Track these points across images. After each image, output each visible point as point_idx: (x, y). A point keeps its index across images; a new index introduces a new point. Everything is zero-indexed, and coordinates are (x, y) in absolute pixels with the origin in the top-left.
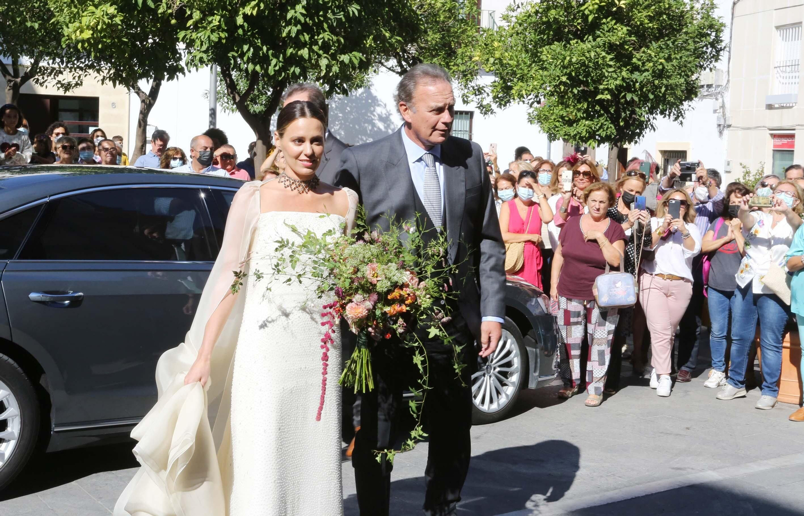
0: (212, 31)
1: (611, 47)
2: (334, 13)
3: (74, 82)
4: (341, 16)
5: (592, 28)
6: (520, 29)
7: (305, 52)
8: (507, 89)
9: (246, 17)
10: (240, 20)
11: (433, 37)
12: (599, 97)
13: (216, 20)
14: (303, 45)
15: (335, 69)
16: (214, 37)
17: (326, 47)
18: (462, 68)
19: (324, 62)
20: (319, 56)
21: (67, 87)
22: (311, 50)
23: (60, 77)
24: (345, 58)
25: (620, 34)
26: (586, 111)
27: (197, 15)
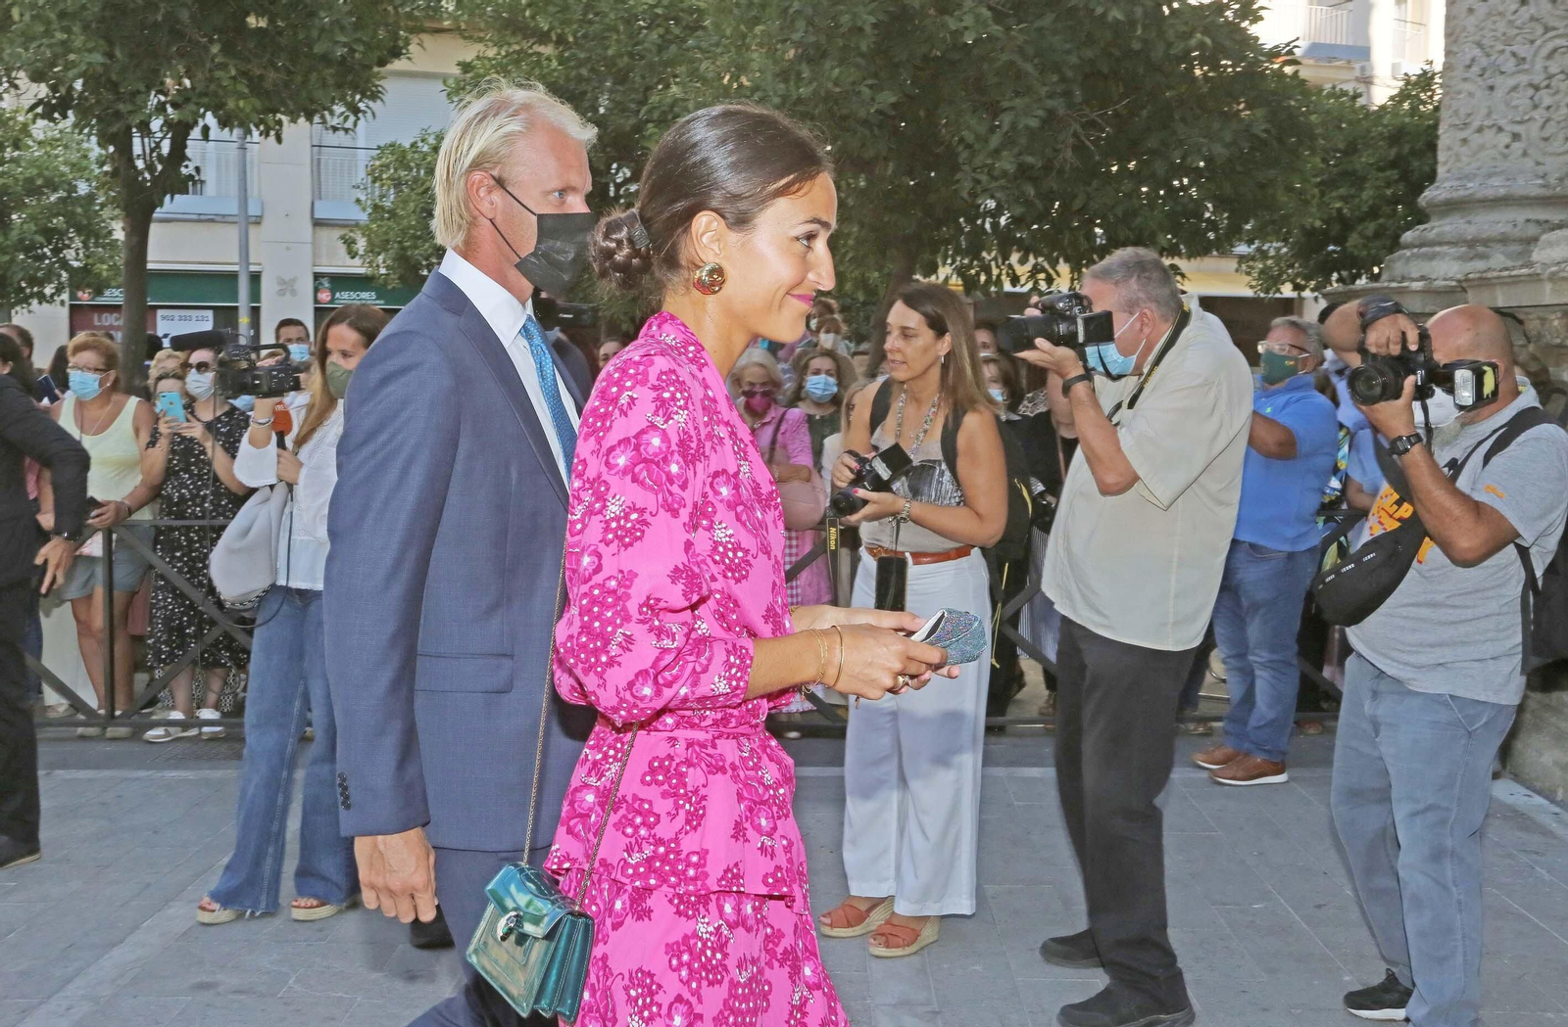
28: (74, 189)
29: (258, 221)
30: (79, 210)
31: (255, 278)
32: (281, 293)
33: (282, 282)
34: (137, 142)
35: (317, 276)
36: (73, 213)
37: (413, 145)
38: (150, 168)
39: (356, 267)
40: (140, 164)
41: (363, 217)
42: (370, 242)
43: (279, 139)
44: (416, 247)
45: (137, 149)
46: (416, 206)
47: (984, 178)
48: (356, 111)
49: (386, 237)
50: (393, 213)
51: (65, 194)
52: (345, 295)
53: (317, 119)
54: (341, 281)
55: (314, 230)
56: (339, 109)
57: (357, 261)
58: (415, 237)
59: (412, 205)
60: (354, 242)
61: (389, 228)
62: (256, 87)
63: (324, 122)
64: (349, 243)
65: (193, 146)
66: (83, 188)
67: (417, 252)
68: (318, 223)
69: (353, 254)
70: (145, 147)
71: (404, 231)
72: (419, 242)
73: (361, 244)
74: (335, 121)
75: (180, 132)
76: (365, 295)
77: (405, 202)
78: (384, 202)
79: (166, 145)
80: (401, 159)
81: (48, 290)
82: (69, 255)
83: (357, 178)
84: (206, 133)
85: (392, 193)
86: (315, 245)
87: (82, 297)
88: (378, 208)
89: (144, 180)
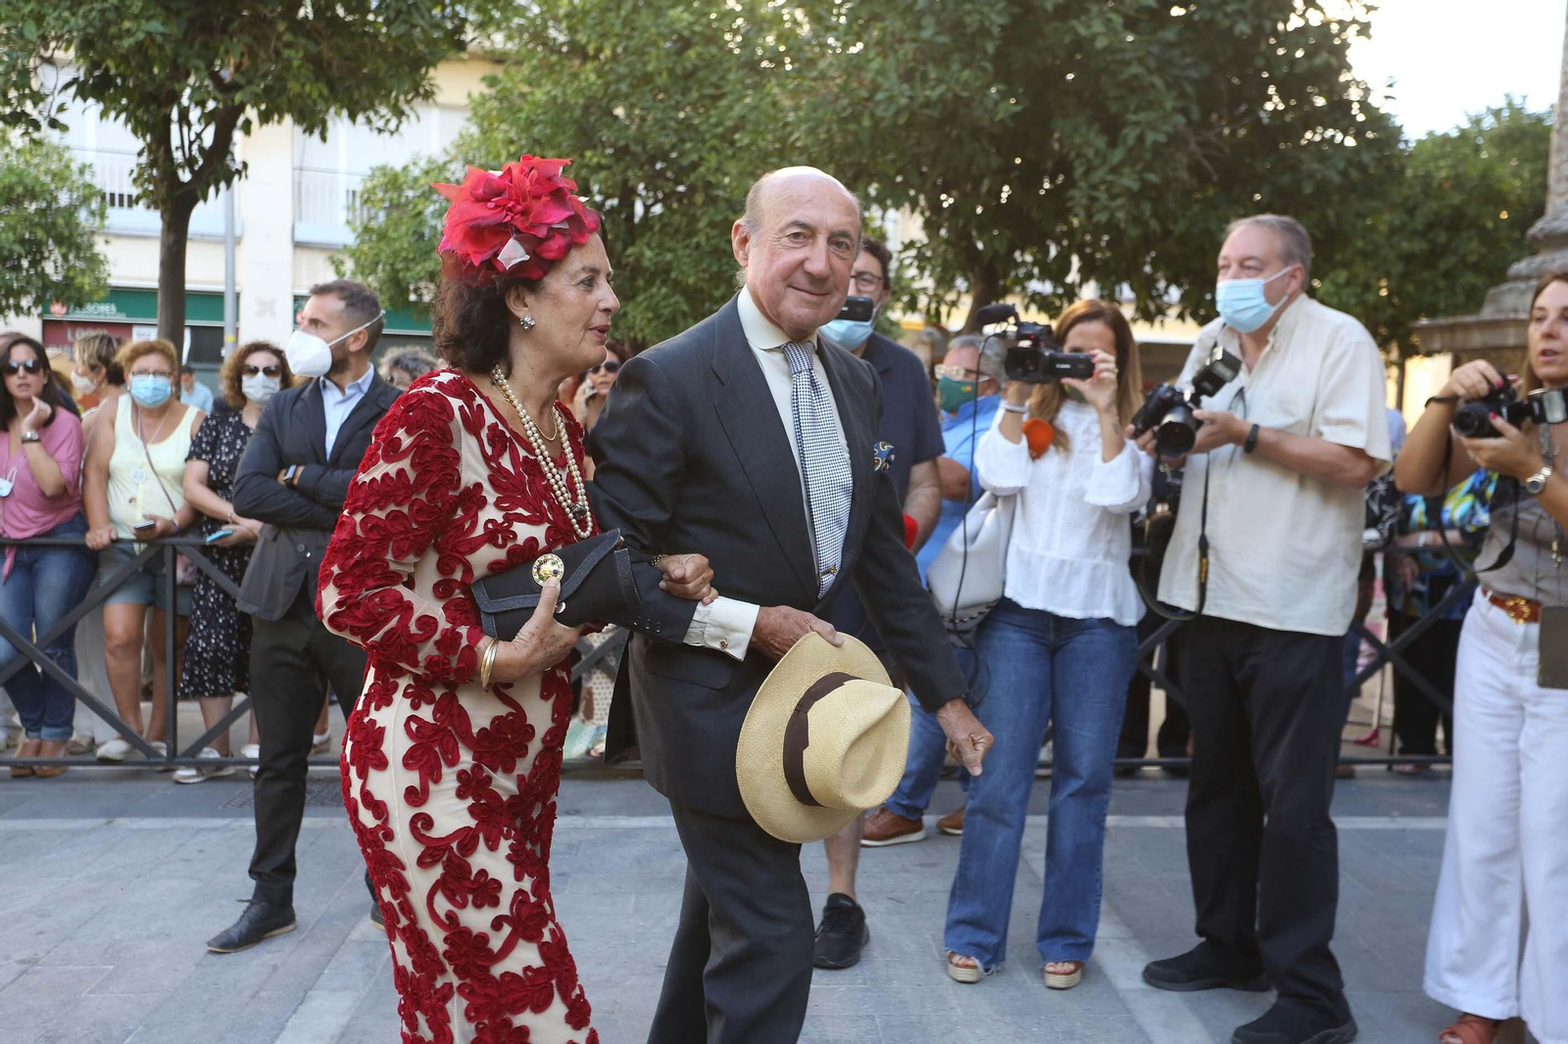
28: (55, 199)
29: (237, 241)
30: (60, 221)
31: (238, 296)
32: (261, 313)
33: (261, 303)
34: (174, 128)
35: (297, 298)
36: (54, 224)
37: (405, 168)
38: (190, 162)
40: (178, 156)
41: (349, 238)
42: (357, 263)
43: (324, 139)
44: (408, 269)
45: (175, 141)
46: (408, 229)
47: (1102, 196)
48: (399, 113)
49: (376, 259)
50: (382, 236)
51: (44, 205)
53: (361, 118)
55: (294, 254)
56: (384, 110)
58: (405, 259)
59: (403, 229)
60: (342, 263)
61: (381, 250)
62: (319, 67)
63: (369, 121)
64: (338, 264)
65: (237, 140)
66: (64, 199)
67: (409, 274)
68: (299, 245)
70: (190, 134)
71: (396, 254)
72: (412, 265)
73: (350, 265)
74: (381, 124)
75: (226, 122)
77: (397, 225)
78: (373, 224)
79: (208, 138)
80: (393, 182)
81: (25, 302)
82: (49, 268)
83: (343, 200)
84: (247, 127)
85: (382, 215)
86: (295, 266)
87: (58, 311)
88: (366, 229)
89: (185, 176)
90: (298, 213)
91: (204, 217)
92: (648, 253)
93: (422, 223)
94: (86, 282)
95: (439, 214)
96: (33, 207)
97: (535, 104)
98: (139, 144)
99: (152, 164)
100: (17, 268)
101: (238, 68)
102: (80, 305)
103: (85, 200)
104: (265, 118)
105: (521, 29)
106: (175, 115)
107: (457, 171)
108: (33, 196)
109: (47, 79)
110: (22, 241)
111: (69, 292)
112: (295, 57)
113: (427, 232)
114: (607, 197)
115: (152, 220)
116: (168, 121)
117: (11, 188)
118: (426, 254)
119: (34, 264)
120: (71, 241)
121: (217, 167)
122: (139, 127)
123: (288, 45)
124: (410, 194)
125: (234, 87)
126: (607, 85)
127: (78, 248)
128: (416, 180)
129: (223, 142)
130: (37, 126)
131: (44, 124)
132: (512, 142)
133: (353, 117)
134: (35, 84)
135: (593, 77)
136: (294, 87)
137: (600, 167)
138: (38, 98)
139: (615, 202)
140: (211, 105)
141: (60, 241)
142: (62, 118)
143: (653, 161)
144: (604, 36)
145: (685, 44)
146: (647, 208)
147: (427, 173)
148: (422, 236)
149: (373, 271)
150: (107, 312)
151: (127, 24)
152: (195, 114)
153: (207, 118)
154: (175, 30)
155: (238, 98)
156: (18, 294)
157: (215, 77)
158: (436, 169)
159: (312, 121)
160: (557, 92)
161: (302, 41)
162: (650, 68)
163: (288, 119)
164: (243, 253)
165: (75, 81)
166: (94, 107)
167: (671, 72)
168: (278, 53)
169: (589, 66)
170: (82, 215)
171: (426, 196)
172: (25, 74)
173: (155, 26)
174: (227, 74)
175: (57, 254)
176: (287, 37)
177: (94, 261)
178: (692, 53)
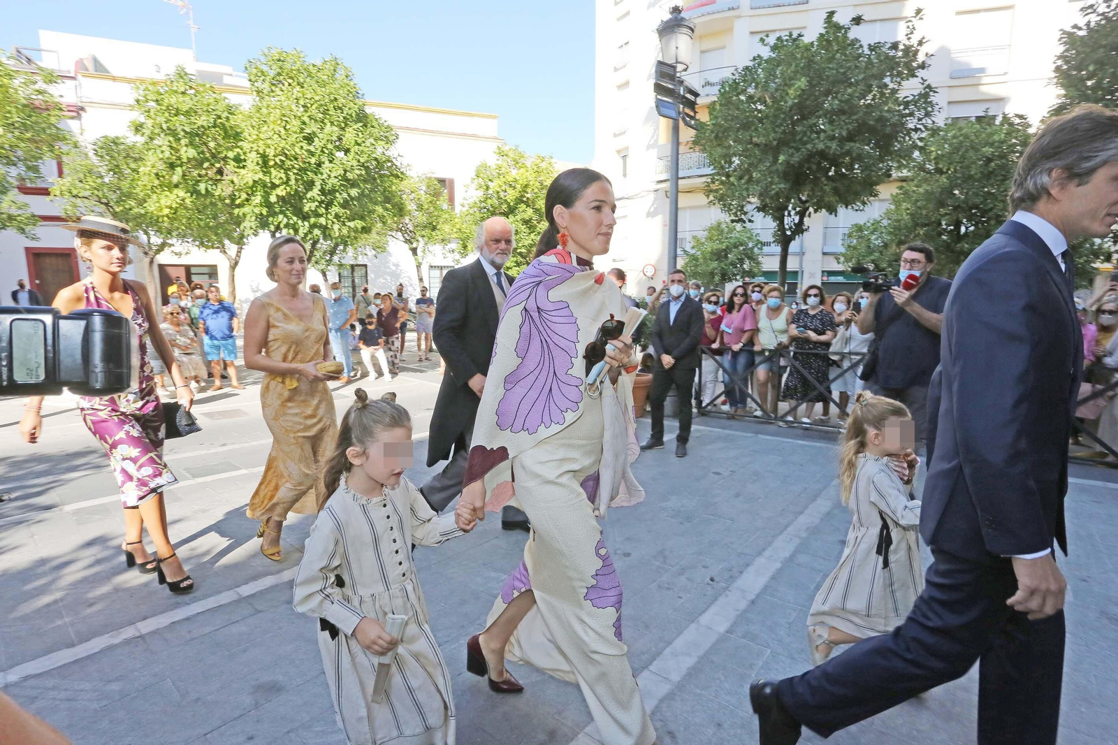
0: (255, 206)
1: (526, 222)
2: (340, 194)
3: (184, 252)
4: (345, 195)
5: (511, 211)
6: (471, 211)
7: (322, 221)
8: (465, 247)
9: (277, 196)
10: (273, 199)
11: (421, 218)
12: (519, 251)
13: (257, 199)
14: (321, 216)
15: (345, 231)
16: (257, 210)
17: (337, 216)
18: (441, 237)
19: (336, 227)
20: (333, 223)
21: (179, 254)
22: (327, 219)
23: (172, 248)
24: (352, 224)
25: (529, 213)
26: (516, 262)
27: (244, 196)
29: (803, 254)
30: (749, 252)
31: (803, 272)
32: (810, 277)
33: (810, 273)
34: (786, 218)
35: (823, 272)
36: (747, 253)
37: (865, 224)
38: (791, 228)
39: (840, 268)
40: (787, 227)
41: (843, 250)
42: (846, 259)
43: (836, 216)
45: (786, 222)
46: (865, 245)
48: (864, 203)
49: (852, 257)
50: (855, 248)
51: (745, 247)
52: (832, 278)
53: (850, 207)
54: (831, 273)
55: (823, 256)
56: (858, 203)
57: (840, 265)
58: (864, 256)
59: (863, 245)
60: (839, 259)
61: (854, 253)
62: (836, 191)
64: (837, 259)
65: (806, 219)
66: (750, 245)
68: (824, 254)
69: (839, 263)
70: (790, 220)
73: (842, 259)
74: (857, 208)
75: (802, 215)
76: (839, 278)
77: (860, 244)
78: (852, 244)
79: (797, 219)
80: (860, 228)
81: (738, 277)
82: (745, 266)
83: (841, 237)
84: (809, 216)
85: (855, 241)
86: (823, 261)
87: (747, 279)
88: (849, 246)
89: (789, 233)
90: (825, 244)
91: (794, 246)
92: (966, 246)
93: (871, 242)
94: (756, 270)
95: (877, 239)
96: (741, 248)
97: (919, 194)
98: (775, 224)
99: (779, 230)
100: (736, 267)
101: (808, 195)
102: (754, 278)
103: (756, 245)
104: (816, 211)
105: (914, 166)
106: (786, 213)
107: (885, 222)
108: (742, 245)
109: (748, 208)
110: (738, 259)
111: (751, 274)
112: (827, 188)
113: (872, 245)
114: (948, 225)
115: (777, 249)
116: (784, 215)
117: (735, 243)
118: (871, 253)
119: (741, 265)
120: (752, 258)
121: (799, 229)
122: (775, 219)
123: (825, 185)
124: (866, 232)
125: (806, 201)
126: (951, 182)
127: (754, 260)
128: (869, 227)
129: (801, 221)
130: (744, 222)
131: (747, 221)
132: (908, 209)
133: (847, 207)
134: (745, 209)
135: (945, 180)
136: (827, 199)
137: (946, 214)
138: (745, 213)
139: (952, 228)
140: (798, 209)
141: (749, 258)
142: (752, 219)
143: (971, 209)
144: (950, 164)
145: (989, 160)
146: (967, 228)
147: (873, 224)
148: (869, 247)
149: (851, 261)
150: (760, 280)
151: (774, 187)
152: (793, 213)
153: (797, 213)
154: (788, 186)
155: (807, 205)
156: (735, 275)
157: (800, 199)
158: (877, 222)
159: (832, 210)
160: (928, 188)
161: (830, 183)
162: (972, 173)
163: (824, 210)
164: (805, 258)
165: (757, 207)
166: (762, 214)
167: (982, 173)
168: (822, 188)
169: (944, 176)
170: (756, 249)
171: (872, 233)
172: (742, 207)
173: (782, 186)
174: (804, 198)
175: (748, 263)
176: (825, 182)
177: (758, 263)
178: (993, 164)
